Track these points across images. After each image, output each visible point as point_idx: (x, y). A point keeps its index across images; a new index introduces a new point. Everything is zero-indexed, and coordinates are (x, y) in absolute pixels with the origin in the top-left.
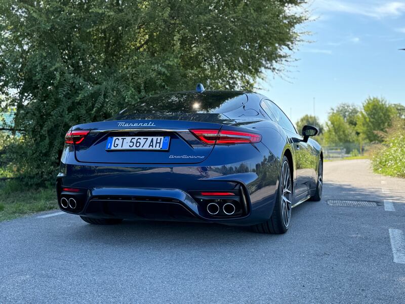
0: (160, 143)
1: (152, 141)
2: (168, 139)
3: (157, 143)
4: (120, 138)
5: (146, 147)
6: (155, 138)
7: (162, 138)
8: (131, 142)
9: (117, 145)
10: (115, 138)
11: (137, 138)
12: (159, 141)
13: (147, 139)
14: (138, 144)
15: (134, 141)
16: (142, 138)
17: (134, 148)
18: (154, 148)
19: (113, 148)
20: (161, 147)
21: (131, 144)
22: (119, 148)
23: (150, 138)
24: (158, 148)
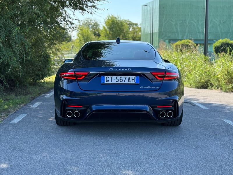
0: (134, 80)
1: (129, 78)
2: (138, 77)
3: (132, 80)
4: (109, 77)
5: (126, 82)
6: (131, 77)
7: (135, 77)
8: (116, 79)
9: (108, 81)
10: (105, 77)
11: (119, 77)
12: (133, 79)
13: (126, 77)
14: (121, 80)
15: (119, 78)
16: (123, 76)
17: (119, 82)
18: (131, 82)
19: (106, 82)
20: (135, 82)
21: (117, 80)
22: (110, 82)
23: (128, 77)
24: (133, 82)
